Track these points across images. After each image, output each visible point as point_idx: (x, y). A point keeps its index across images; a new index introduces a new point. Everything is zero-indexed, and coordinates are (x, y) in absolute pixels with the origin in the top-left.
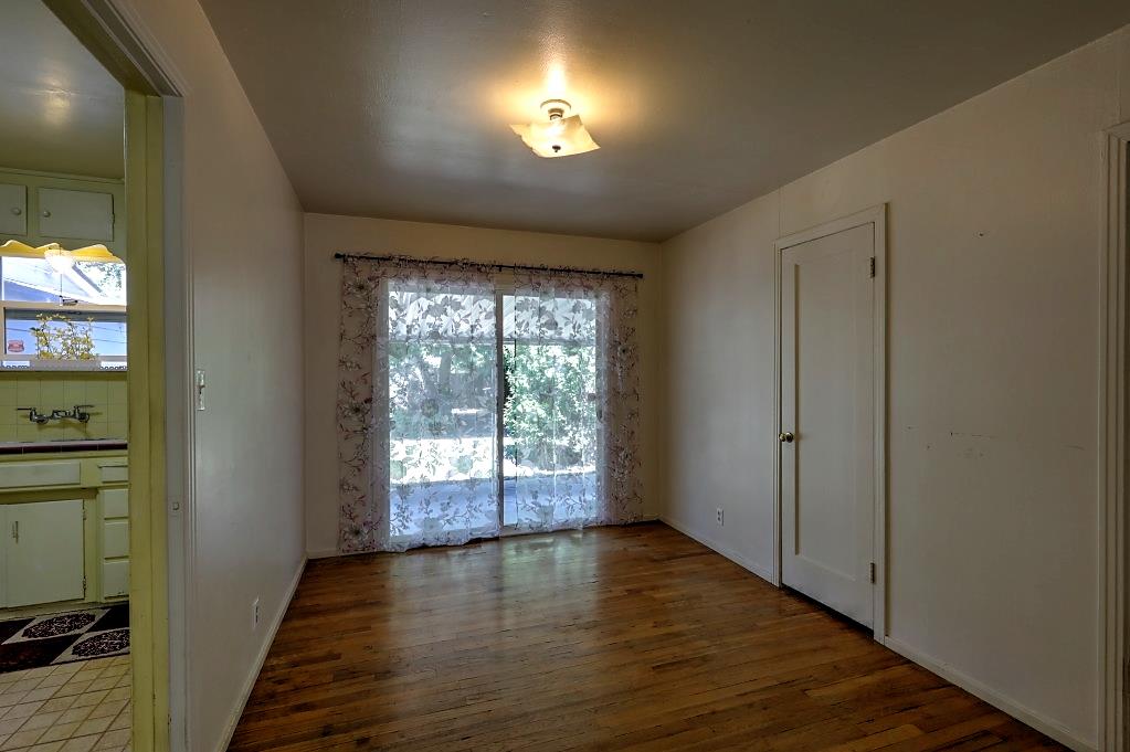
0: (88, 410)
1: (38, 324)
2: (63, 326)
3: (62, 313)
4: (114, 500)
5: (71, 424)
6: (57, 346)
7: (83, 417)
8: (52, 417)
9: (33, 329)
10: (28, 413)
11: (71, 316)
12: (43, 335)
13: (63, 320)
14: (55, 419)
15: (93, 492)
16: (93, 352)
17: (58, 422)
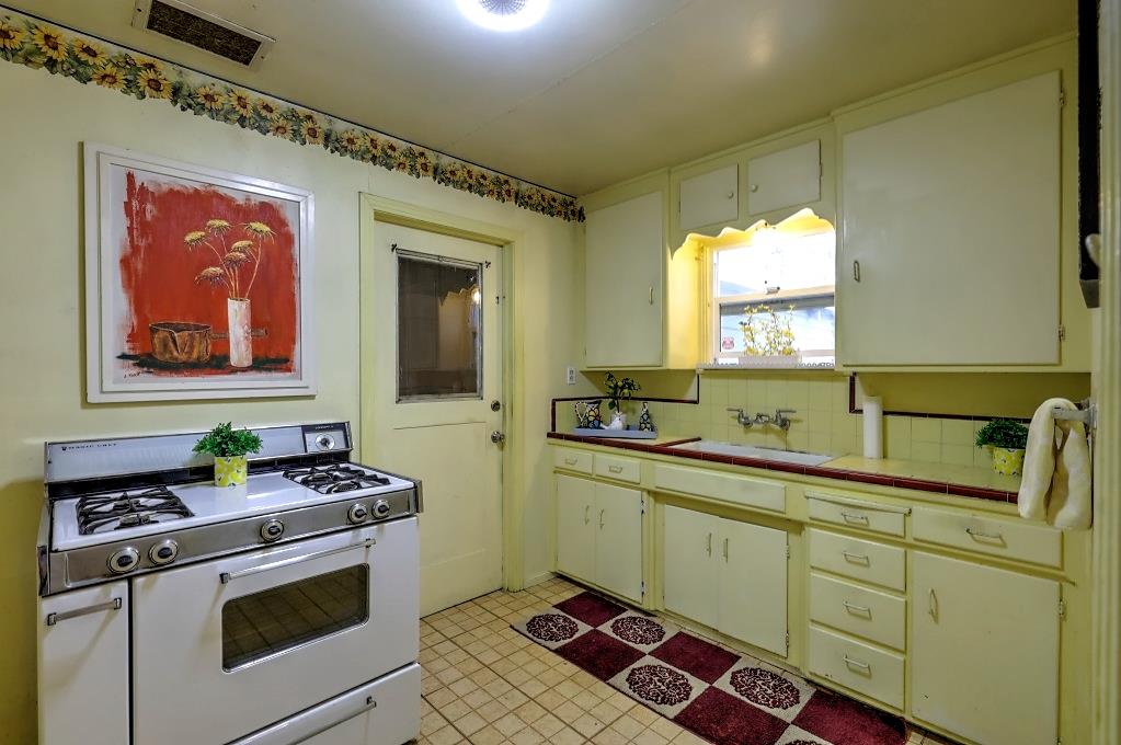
0: (789, 416)
1: (745, 319)
2: (767, 316)
3: (766, 303)
4: (823, 546)
5: (772, 430)
6: (761, 340)
7: (785, 424)
8: (756, 421)
9: (742, 323)
10: (737, 413)
11: (774, 306)
12: (749, 329)
13: (766, 311)
14: (758, 423)
15: (796, 527)
16: (795, 346)
17: (760, 426)
